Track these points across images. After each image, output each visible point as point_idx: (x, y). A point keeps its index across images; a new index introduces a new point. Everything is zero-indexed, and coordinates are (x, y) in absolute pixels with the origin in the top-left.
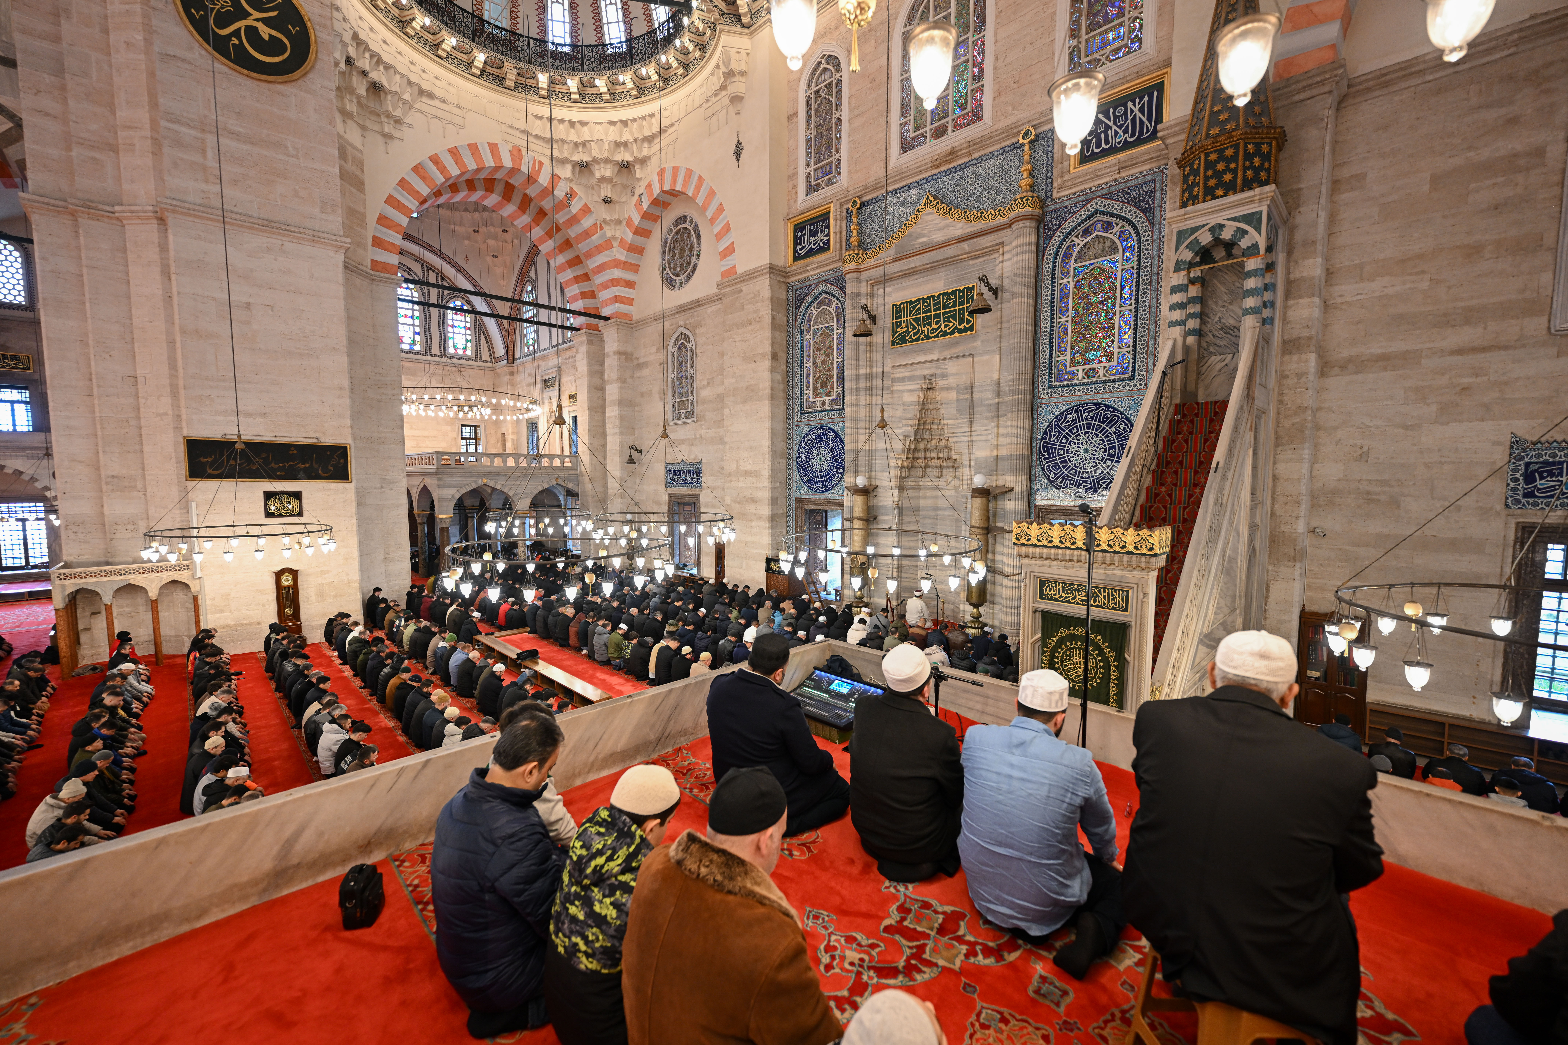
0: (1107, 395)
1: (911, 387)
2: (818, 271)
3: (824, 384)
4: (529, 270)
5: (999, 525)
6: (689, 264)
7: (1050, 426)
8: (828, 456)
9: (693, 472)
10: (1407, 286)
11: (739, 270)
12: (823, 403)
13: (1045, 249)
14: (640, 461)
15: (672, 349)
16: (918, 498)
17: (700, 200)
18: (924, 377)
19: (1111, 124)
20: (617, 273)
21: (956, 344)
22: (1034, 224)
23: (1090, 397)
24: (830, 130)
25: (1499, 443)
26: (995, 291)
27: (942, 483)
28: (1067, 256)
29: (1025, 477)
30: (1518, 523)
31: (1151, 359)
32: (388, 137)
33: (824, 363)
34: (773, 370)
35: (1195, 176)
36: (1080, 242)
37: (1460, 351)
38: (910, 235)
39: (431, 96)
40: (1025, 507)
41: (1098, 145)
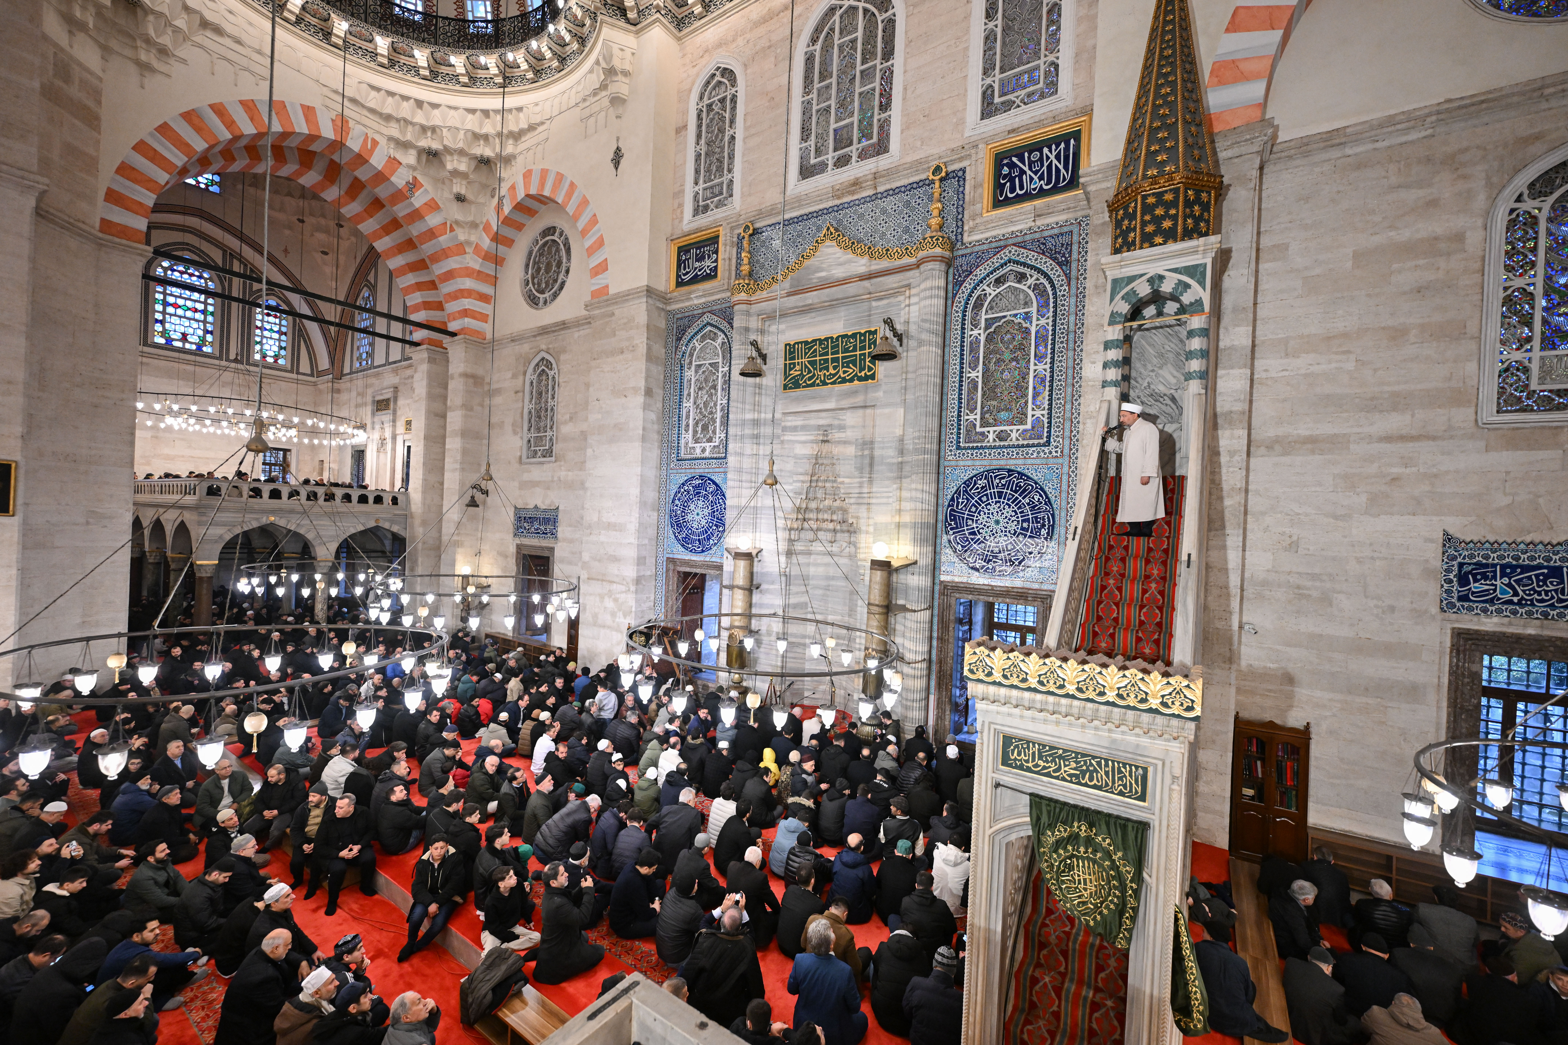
0: (1020, 462)
1: (803, 438)
2: (703, 300)
3: (705, 428)
4: (368, 274)
5: (901, 602)
6: (556, 281)
7: (958, 492)
8: (706, 511)
9: (547, 521)
10: (1334, 365)
11: (612, 291)
12: (704, 450)
13: (954, 296)
14: (484, 503)
15: (530, 376)
16: (808, 565)
17: (571, 209)
18: (819, 427)
19: (1026, 169)
20: (468, 283)
21: (855, 393)
22: (943, 267)
23: (1002, 462)
24: (722, 148)
25: (1431, 541)
26: (900, 337)
27: (835, 549)
28: (978, 306)
29: (930, 549)
30: (1453, 629)
31: (1067, 425)
32: (145, 68)
33: (706, 404)
34: (646, 407)
35: (1130, 221)
36: (992, 292)
37: (1388, 439)
38: (807, 268)
39: (218, 30)
40: (929, 584)
41: (1013, 190)
